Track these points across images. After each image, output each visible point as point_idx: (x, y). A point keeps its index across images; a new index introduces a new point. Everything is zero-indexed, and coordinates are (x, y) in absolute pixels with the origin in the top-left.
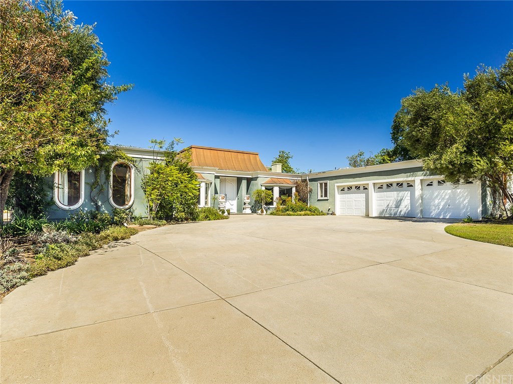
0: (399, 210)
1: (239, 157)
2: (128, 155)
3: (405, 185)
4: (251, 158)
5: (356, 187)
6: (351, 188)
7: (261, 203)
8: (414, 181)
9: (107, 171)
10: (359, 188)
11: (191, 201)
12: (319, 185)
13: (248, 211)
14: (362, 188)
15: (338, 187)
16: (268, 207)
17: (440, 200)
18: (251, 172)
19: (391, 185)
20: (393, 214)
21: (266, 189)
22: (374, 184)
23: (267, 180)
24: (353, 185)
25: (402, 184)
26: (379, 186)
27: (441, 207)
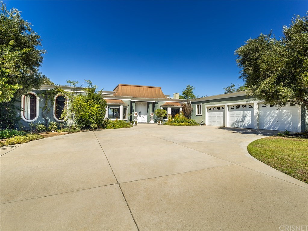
0: (244, 124)
1: (148, 90)
2: (64, 91)
3: (248, 106)
4: (156, 91)
5: (218, 108)
6: (215, 108)
7: (160, 117)
8: (253, 104)
9: (52, 100)
10: (220, 108)
11: (101, 117)
12: (197, 106)
13: (152, 122)
14: (221, 108)
15: (207, 107)
16: (164, 119)
17: (271, 118)
18: (155, 99)
19: (239, 106)
20: (240, 126)
21: (163, 109)
22: (228, 106)
23: (164, 103)
24: (216, 106)
25: (246, 106)
26: (231, 107)
27: (271, 122)
